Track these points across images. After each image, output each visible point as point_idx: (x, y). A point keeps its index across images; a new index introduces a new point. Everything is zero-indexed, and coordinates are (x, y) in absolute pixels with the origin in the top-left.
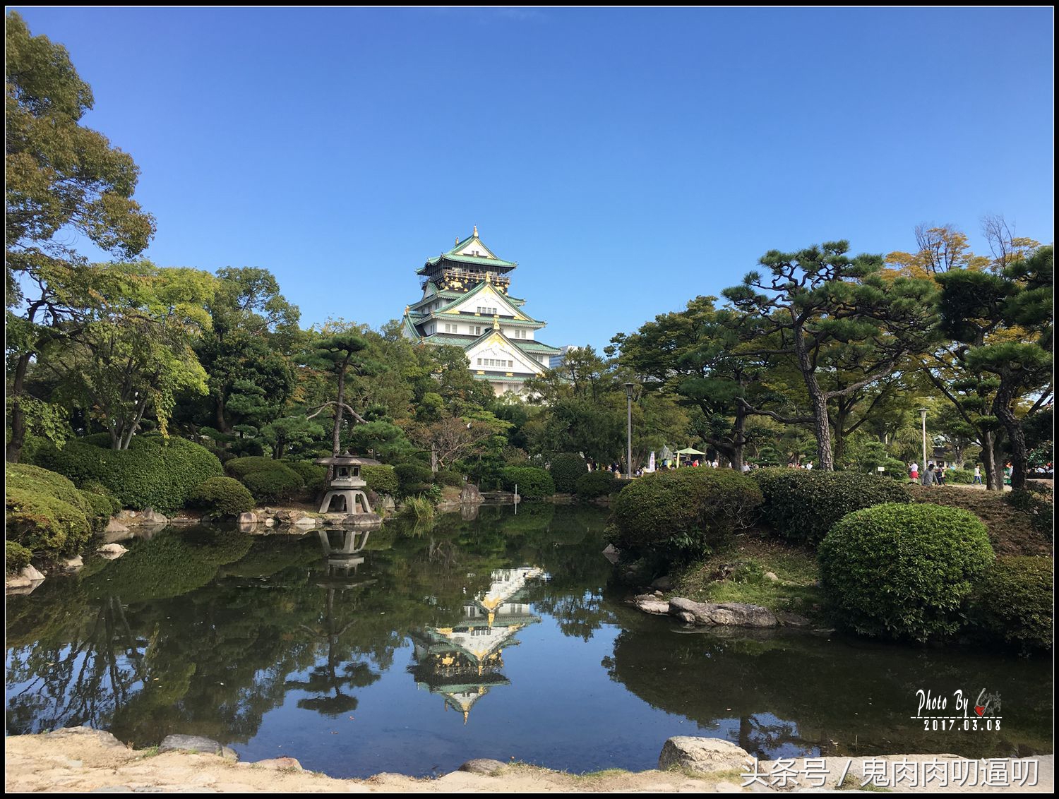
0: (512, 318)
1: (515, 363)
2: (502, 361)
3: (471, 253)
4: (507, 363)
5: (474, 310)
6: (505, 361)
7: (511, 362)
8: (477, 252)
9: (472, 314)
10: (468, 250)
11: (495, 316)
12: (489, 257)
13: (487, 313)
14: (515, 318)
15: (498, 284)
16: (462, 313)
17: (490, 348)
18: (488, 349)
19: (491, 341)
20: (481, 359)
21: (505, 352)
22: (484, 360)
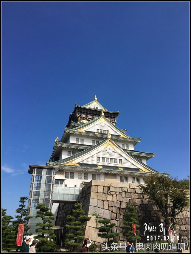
0: (119, 136)
2: (115, 159)
3: (93, 108)
4: (118, 161)
5: (95, 131)
6: (117, 159)
7: (121, 160)
8: (97, 107)
9: (94, 133)
10: (91, 106)
13: (103, 133)
14: (121, 137)
16: (87, 131)
17: (105, 150)
18: (104, 150)
19: (106, 145)
20: (99, 157)
21: (116, 153)
22: (101, 158)
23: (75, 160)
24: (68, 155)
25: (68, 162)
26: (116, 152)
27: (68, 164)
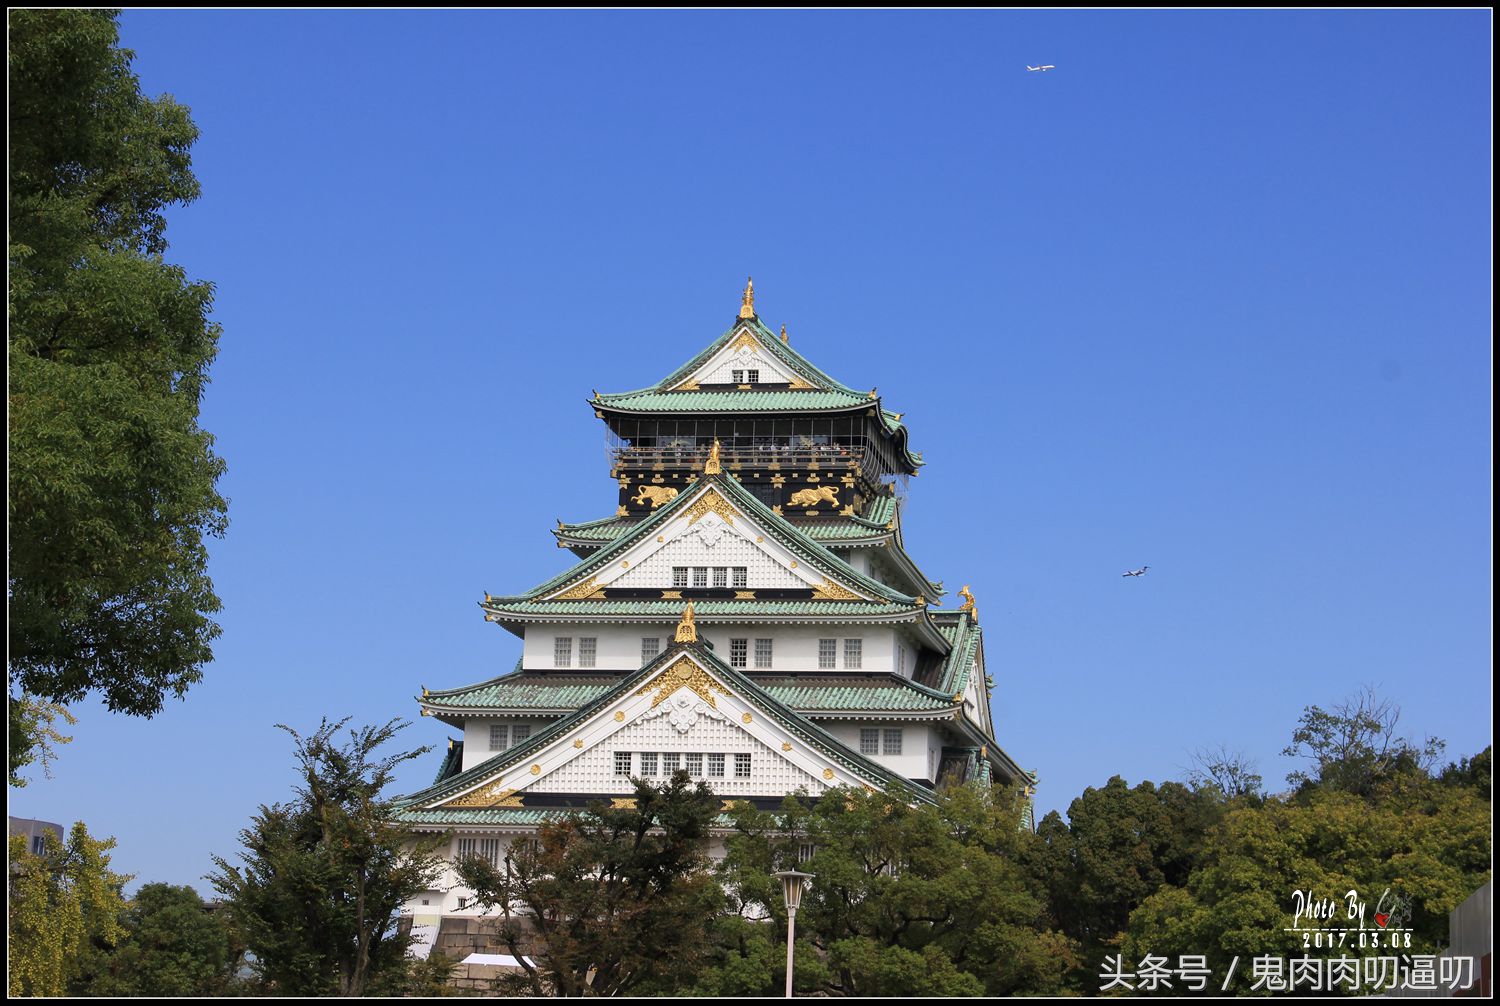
0: (805, 595)
1: (759, 761)
2: (712, 755)
3: (729, 380)
4: (730, 764)
5: (665, 580)
6: (721, 756)
7: (743, 759)
8: (754, 374)
9: (654, 594)
10: (717, 371)
11: (740, 595)
12: (798, 384)
13: (710, 585)
14: (817, 596)
15: (813, 479)
16: (614, 594)
17: (658, 711)
18: (652, 715)
19: (663, 686)
20: (628, 754)
21: (719, 721)
22: (639, 756)
23: (499, 779)
24: (492, 748)
25: (468, 795)
26: (721, 718)
27: (467, 804)
